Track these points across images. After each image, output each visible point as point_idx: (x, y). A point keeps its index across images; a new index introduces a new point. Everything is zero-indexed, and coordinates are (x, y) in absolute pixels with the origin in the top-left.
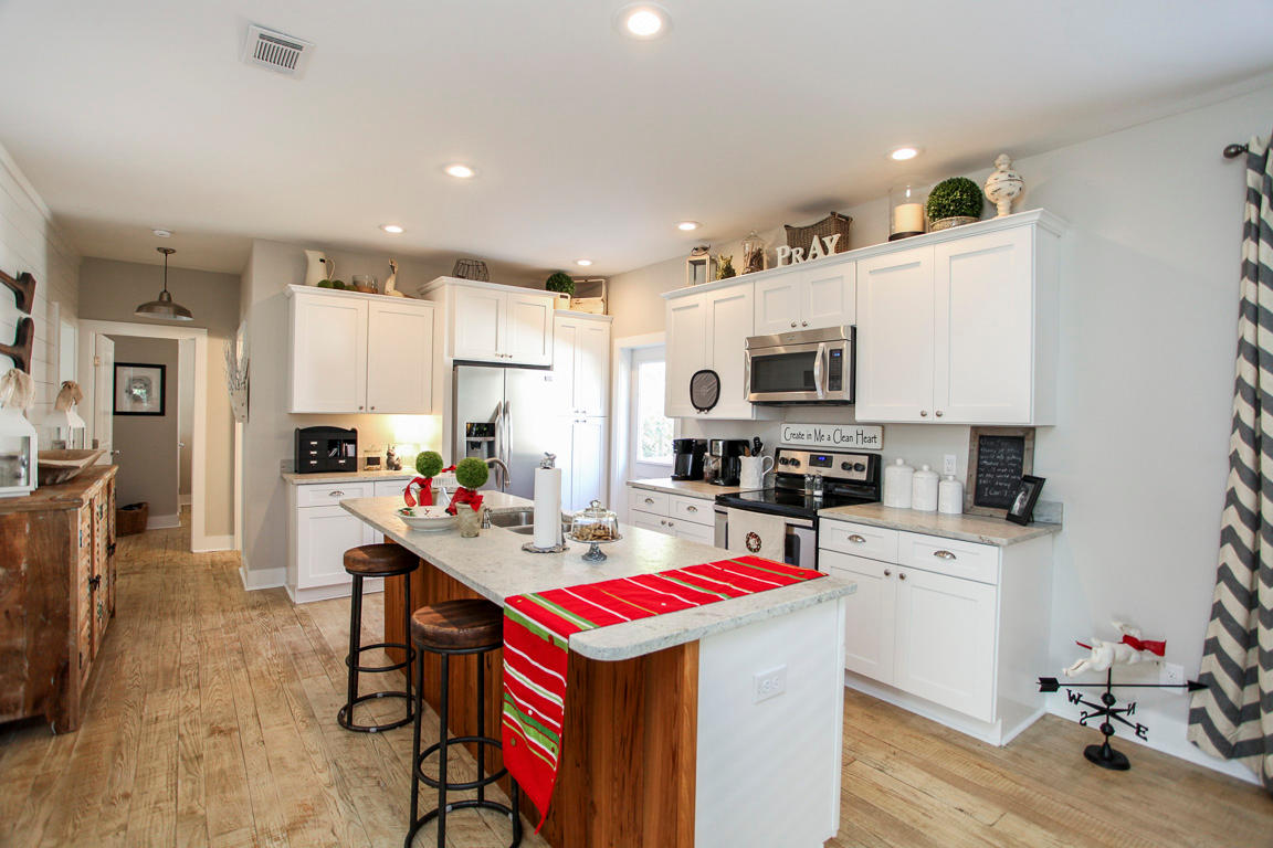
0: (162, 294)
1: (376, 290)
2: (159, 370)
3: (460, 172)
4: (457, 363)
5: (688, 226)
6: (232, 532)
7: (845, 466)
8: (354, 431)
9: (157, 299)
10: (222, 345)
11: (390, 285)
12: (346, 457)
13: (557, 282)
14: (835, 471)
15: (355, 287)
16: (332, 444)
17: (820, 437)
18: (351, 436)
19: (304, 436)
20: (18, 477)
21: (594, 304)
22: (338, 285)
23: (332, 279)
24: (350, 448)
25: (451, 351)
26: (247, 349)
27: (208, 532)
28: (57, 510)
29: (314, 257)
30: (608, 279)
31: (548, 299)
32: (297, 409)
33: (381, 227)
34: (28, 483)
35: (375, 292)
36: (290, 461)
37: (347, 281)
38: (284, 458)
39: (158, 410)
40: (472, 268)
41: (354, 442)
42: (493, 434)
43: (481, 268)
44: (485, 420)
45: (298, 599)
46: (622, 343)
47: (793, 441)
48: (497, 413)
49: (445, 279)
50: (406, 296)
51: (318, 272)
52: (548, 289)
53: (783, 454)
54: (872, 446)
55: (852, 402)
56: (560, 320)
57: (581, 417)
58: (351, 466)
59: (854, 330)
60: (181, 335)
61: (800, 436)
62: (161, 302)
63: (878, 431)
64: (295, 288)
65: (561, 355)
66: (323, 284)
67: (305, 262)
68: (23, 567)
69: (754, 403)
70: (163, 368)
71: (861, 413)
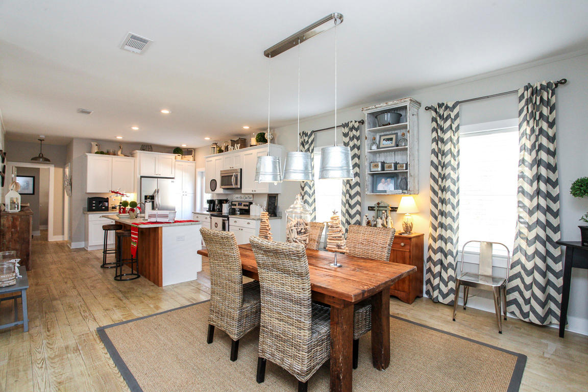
0: (40, 154)
1: (115, 154)
2: (32, 178)
3: (135, 128)
4: (141, 177)
5: (207, 139)
6: (63, 234)
7: (244, 205)
8: (108, 198)
9: (38, 156)
10: (61, 170)
11: (119, 153)
12: (105, 206)
13: (177, 151)
14: (242, 207)
15: (108, 153)
16: (100, 202)
17: (241, 198)
18: (107, 200)
19: (90, 200)
20: (15, 208)
21: (190, 157)
22: (102, 153)
23: (100, 151)
24: (106, 204)
25: (140, 173)
26: (71, 172)
27: (55, 234)
28: (27, 215)
29: (94, 144)
30: (195, 149)
31: (172, 156)
32: (88, 191)
33: (115, 137)
34: (18, 209)
35: (114, 154)
36: (86, 208)
37: (105, 151)
38: (84, 207)
39: (32, 192)
40: (147, 147)
41: (108, 202)
42: (154, 199)
43: (150, 147)
44: (151, 194)
45: (89, 249)
46: (199, 170)
47: (236, 199)
48: (155, 192)
49: (138, 151)
50: (125, 156)
51: (96, 149)
52: (174, 153)
53: (233, 203)
54: (251, 200)
55: (241, 188)
56: (177, 163)
57: (184, 194)
58: (107, 209)
59: (241, 169)
60: (42, 167)
61: (237, 198)
62: (40, 157)
63: (251, 196)
64: (87, 154)
65: (178, 174)
66: (97, 153)
67: (91, 146)
68: (18, 229)
69: (223, 189)
70: (34, 177)
71: (243, 191)
